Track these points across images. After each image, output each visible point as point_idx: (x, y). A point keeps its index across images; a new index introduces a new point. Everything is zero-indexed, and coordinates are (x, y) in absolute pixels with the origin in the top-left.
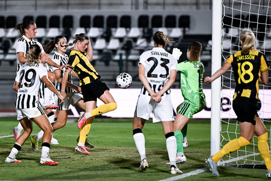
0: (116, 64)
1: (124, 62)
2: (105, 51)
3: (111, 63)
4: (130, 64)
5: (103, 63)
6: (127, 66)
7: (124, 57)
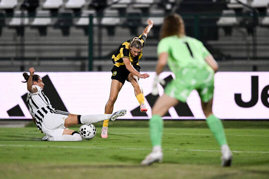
0: (81, 31)
1: (96, 29)
2: (62, 11)
3: (73, 30)
4: (104, 31)
5: (59, 31)
6: (100, 36)
7: (95, 21)
